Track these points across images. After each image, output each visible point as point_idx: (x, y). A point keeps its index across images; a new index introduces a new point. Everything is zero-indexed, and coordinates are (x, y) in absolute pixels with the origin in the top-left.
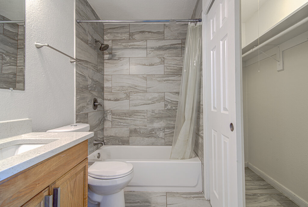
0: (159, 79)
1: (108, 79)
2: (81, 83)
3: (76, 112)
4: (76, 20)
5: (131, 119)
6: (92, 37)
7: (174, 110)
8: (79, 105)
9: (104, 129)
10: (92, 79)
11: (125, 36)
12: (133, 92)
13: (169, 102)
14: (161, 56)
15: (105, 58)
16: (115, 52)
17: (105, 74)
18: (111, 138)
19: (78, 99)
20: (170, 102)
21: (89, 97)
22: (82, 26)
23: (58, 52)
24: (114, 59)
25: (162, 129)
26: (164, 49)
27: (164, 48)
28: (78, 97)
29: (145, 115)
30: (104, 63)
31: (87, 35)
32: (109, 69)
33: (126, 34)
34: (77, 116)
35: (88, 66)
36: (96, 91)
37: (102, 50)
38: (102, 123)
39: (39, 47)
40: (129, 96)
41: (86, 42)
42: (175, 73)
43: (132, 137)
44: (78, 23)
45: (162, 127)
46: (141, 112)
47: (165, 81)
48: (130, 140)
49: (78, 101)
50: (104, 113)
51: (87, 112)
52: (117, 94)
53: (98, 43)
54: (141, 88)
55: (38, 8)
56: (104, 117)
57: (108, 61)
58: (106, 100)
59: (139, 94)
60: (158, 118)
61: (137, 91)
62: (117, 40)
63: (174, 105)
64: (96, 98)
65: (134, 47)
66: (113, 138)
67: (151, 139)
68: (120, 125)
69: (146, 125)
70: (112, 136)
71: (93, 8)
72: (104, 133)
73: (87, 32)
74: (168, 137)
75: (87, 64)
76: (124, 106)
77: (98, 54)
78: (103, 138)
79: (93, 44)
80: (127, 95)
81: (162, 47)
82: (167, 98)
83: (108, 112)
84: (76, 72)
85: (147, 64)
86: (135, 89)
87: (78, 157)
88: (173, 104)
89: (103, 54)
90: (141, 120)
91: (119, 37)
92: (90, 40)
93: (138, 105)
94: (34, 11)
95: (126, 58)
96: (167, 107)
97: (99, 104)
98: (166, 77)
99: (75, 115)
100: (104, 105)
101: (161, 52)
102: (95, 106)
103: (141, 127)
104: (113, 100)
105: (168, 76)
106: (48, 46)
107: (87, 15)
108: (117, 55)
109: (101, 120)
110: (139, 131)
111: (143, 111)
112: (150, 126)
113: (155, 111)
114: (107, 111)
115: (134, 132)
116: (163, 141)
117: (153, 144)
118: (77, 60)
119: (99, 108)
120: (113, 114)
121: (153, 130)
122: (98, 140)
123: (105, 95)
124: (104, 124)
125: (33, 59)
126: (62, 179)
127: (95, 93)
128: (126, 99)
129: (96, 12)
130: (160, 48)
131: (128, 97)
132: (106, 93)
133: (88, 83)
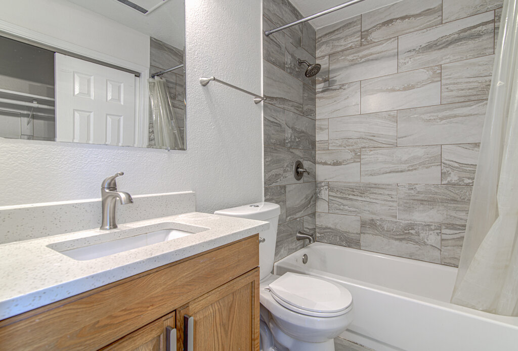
0: (426, 117)
1: (322, 127)
2: (272, 136)
3: (265, 183)
4: (264, 32)
5: (363, 199)
6: (292, 56)
7: (467, 185)
8: (270, 172)
9: (317, 214)
10: (293, 129)
11: (353, 41)
12: (368, 147)
13: (453, 168)
14: (432, 65)
15: (317, 91)
16: (335, 75)
17: (317, 118)
18: (327, 230)
19: (268, 161)
20: (457, 168)
21: (288, 160)
22: (275, 40)
23: (234, 89)
24: (332, 90)
25: (433, 227)
26: (440, 47)
27: (440, 45)
28: (267, 160)
29: (394, 193)
30: (315, 99)
31: (284, 55)
32: (324, 108)
33: (355, 37)
34: (266, 189)
35: (285, 106)
36: (300, 148)
37: (309, 76)
38: (312, 203)
39: (205, 84)
40: (360, 155)
41: (282, 66)
42: (473, 98)
43: (366, 235)
44: (267, 36)
45: (435, 223)
46: (384, 187)
47: (441, 119)
48: (361, 240)
49: (269, 165)
50: (316, 187)
51: (283, 184)
52: (338, 152)
53: (303, 65)
54: (384, 139)
55: (203, 25)
56: (316, 193)
57: (322, 94)
58: (319, 163)
59: (380, 151)
60: (425, 203)
61: (376, 145)
62: (338, 52)
63: (468, 175)
64: (301, 160)
65: (370, 57)
66: (332, 232)
67: (407, 245)
68: (342, 210)
69: (395, 214)
70: (330, 228)
71: (294, 5)
72: (316, 221)
73: (283, 49)
74: (449, 248)
75: (284, 104)
76: (350, 174)
77: (304, 84)
78: (315, 229)
79: (295, 68)
80: (356, 154)
81: (436, 42)
82: (447, 158)
83: (323, 184)
84: (264, 117)
85: (398, 88)
86: (372, 142)
87: (237, 266)
88: (465, 171)
89: (314, 83)
90: (383, 202)
91: (341, 46)
92: (289, 62)
93: (379, 174)
94: (197, 31)
95: (355, 83)
96: (449, 179)
97: (304, 171)
98: (446, 110)
99: (263, 188)
100: (315, 173)
101: (435, 55)
102: (299, 175)
103: (384, 217)
104: (330, 165)
105: (451, 106)
106: (214, 79)
107: (284, 19)
108: (338, 81)
109: (310, 197)
110: (380, 225)
111: (389, 185)
112: (404, 219)
113: (417, 186)
114: (321, 182)
115: (369, 225)
116: (437, 253)
117: (411, 257)
118: (266, 97)
119: (305, 177)
120: (331, 189)
121: (411, 226)
122: (305, 231)
123: (317, 156)
124: (315, 206)
125: (198, 103)
126: (202, 302)
127: (298, 153)
128: (354, 162)
129: (300, 11)
130: (431, 47)
131: (357, 157)
132: (319, 152)
133: (286, 135)
